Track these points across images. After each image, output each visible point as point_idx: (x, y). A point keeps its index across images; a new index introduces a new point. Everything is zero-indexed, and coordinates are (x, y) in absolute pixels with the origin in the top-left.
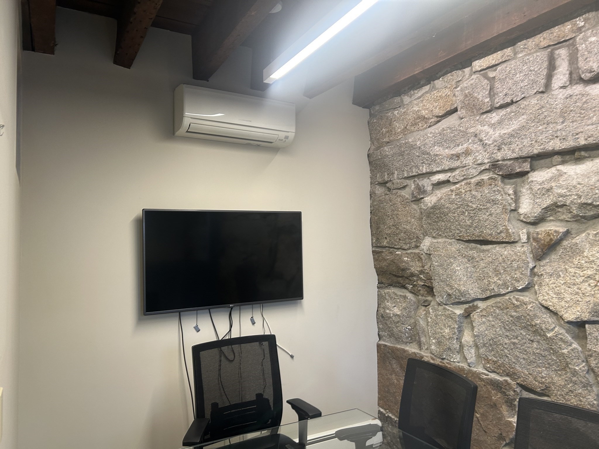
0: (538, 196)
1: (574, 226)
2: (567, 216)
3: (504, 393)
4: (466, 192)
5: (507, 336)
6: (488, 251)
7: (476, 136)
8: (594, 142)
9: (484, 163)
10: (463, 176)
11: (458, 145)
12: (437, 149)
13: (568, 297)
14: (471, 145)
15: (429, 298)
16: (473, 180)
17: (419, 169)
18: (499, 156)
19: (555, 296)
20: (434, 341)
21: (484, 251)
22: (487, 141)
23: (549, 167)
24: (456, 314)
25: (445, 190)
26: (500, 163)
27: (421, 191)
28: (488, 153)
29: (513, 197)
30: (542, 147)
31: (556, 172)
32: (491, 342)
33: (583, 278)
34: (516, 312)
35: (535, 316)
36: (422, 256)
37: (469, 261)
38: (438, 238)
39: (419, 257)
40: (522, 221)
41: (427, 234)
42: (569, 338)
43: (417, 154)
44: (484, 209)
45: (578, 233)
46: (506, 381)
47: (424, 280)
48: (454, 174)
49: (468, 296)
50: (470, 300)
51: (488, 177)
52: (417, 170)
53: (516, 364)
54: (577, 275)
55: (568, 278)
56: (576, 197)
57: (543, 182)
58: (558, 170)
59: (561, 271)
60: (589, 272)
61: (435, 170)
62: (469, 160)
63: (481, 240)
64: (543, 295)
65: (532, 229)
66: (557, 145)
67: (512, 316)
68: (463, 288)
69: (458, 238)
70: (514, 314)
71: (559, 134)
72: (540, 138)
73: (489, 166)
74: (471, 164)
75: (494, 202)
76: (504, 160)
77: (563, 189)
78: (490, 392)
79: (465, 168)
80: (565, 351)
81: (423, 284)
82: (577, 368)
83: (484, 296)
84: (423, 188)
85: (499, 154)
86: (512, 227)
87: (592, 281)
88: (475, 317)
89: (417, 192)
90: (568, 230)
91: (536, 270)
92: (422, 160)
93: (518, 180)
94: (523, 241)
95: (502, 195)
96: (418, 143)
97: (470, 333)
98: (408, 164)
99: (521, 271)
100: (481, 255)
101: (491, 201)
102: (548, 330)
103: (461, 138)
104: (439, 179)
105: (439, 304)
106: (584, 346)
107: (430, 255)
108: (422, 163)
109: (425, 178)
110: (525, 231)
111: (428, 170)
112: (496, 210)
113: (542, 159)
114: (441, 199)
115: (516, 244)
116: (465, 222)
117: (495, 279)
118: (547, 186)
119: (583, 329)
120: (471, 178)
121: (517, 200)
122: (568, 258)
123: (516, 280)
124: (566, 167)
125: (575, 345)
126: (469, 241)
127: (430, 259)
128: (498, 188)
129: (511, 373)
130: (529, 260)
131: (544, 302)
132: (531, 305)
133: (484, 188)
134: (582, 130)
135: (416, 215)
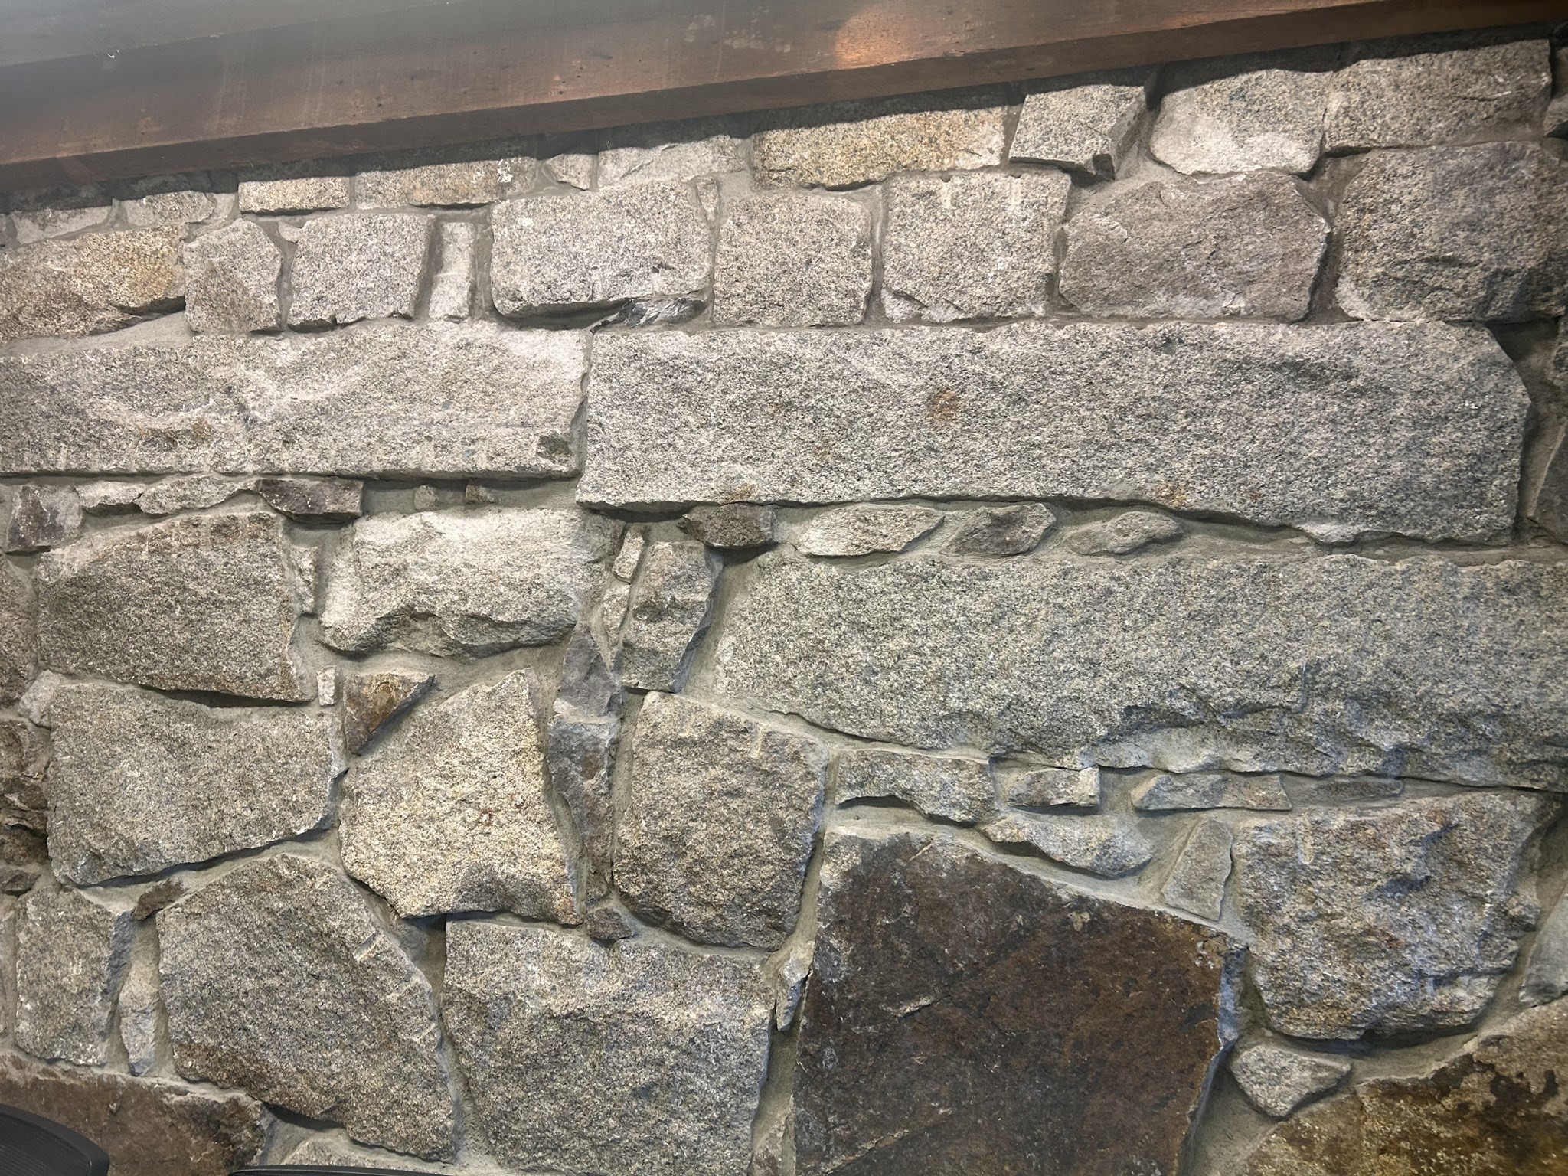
0: (372, 584)
1: (447, 670)
2: (432, 644)
3: (227, 1137)
4: (183, 546)
5: (252, 969)
6: (228, 723)
7: (229, 391)
8: (507, 468)
9: (245, 473)
10: (181, 499)
11: (177, 408)
12: (110, 407)
13: (413, 853)
14: (213, 414)
15: (32, 868)
16: (206, 517)
17: (44, 456)
18: (286, 460)
19: (383, 851)
20: (28, 1006)
21: (217, 724)
22: (257, 413)
23: (405, 513)
24: (109, 914)
25: (121, 533)
26: (287, 479)
27: (46, 525)
28: (256, 446)
29: (311, 579)
30: (393, 457)
31: (419, 528)
32: (206, 991)
33: (452, 803)
34: (284, 898)
35: (332, 907)
36: (22, 734)
37: (171, 752)
38: (83, 679)
39: (13, 735)
40: (327, 646)
41: (49, 663)
42: (406, 960)
43: (44, 408)
44: (230, 602)
45: (454, 690)
46: (234, 1102)
47: (21, 810)
48: (153, 490)
49: (154, 857)
50: (159, 869)
51: (249, 514)
52: (36, 457)
53: (268, 1048)
54: (440, 794)
55: (419, 804)
56: (456, 598)
57: (388, 549)
58: (425, 524)
59: (406, 784)
60: (466, 789)
61: (95, 468)
62: (202, 457)
63: (212, 693)
64: (357, 851)
65: (350, 671)
66: (423, 458)
67: (271, 912)
68: (140, 835)
69: (146, 681)
70: (279, 905)
71: (434, 432)
72: (391, 433)
73: (257, 483)
74: (206, 469)
75: (260, 587)
76: (296, 474)
77: (431, 574)
78: (185, 1143)
79: (189, 478)
80: (393, 997)
81: (13, 822)
82: (416, 1039)
83: (203, 857)
84: (53, 518)
85: (285, 455)
86: (299, 662)
87: (470, 811)
88: (167, 920)
89: (32, 528)
90: (432, 679)
91: (347, 781)
92: (58, 431)
93: (330, 534)
94: (322, 702)
95: (283, 569)
96: (51, 374)
97: (149, 971)
98: (8, 433)
99: (308, 783)
100: (208, 736)
101: (251, 581)
102: (359, 943)
103: (188, 387)
104: (106, 497)
105: (61, 887)
106: (436, 979)
107: (50, 729)
108: (58, 439)
109: (62, 485)
110: (330, 673)
111: (74, 465)
112: (263, 608)
113: (393, 488)
114: (105, 558)
115: (306, 710)
116: (172, 636)
117: (239, 806)
118: (395, 560)
119: (439, 934)
120: (204, 509)
121: (320, 589)
122: (424, 751)
123: (293, 809)
124: (442, 519)
125: (419, 979)
126: (176, 694)
127: (49, 741)
128: (275, 549)
129: (251, 1075)
130: (333, 753)
131: (356, 870)
132: (324, 879)
133: (236, 543)
134: (484, 434)
135: (20, 600)
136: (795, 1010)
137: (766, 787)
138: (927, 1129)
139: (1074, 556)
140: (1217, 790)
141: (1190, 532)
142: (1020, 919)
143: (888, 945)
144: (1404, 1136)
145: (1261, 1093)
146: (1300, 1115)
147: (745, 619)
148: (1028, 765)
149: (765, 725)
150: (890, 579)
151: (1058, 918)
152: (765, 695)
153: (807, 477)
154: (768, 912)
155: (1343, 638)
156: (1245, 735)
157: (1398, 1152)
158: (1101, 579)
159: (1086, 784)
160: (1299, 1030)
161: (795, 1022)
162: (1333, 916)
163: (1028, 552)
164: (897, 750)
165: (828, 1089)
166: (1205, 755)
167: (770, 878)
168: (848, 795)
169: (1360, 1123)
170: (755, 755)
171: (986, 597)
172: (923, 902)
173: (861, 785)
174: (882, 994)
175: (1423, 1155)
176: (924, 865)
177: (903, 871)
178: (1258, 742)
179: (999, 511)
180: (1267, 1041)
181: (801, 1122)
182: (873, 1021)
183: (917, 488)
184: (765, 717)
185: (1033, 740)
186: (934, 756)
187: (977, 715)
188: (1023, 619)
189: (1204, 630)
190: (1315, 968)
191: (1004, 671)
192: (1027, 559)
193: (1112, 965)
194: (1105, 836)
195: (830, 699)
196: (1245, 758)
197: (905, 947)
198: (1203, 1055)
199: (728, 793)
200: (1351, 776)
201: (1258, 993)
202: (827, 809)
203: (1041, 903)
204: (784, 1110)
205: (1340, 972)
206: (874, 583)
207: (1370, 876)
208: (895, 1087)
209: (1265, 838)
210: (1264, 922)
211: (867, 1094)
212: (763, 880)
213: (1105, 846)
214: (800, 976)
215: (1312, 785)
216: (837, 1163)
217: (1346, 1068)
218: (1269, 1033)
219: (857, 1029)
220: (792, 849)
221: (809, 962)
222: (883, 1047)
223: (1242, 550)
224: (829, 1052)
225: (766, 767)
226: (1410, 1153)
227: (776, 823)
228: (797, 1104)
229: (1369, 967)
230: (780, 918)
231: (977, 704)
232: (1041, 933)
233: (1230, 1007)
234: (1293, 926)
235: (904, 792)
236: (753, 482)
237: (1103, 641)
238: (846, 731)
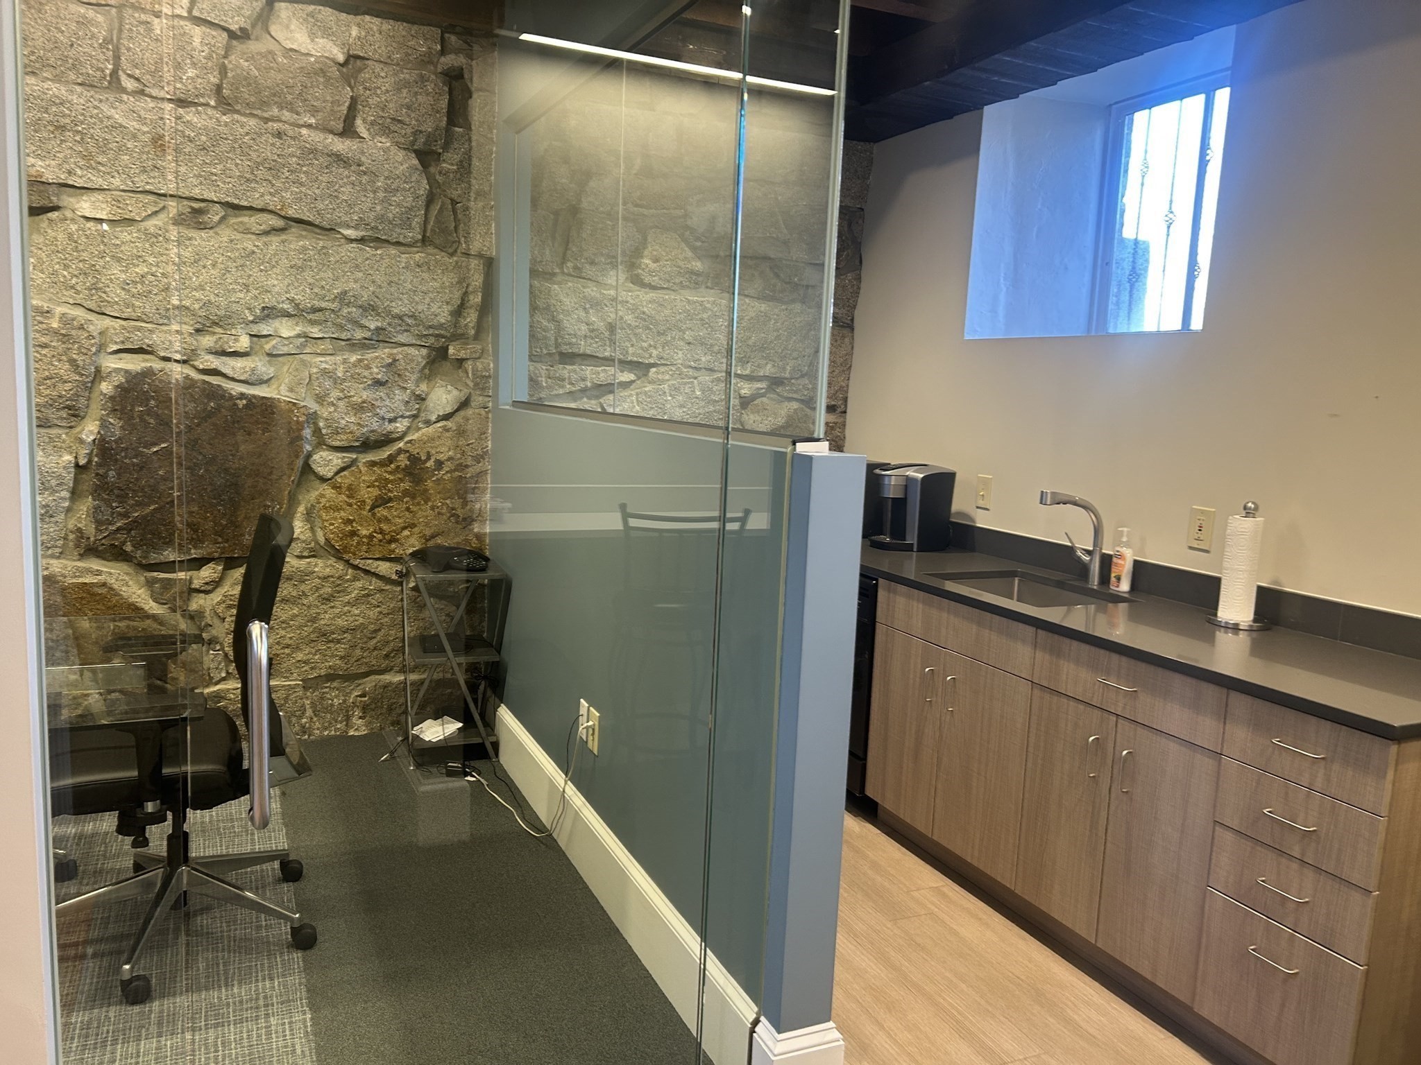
136: (90, 454)
137: (64, 343)
138: (168, 503)
139: (235, 233)
140: (303, 346)
141: (290, 227)
142: (212, 404)
143: (142, 420)
144: (376, 480)
145: (321, 471)
146: (336, 477)
147: (41, 249)
148: (214, 333)
149: (59, 310)
150: (135, 235)
151: (231, 403)
152: (58, 293)
153: (79, 172)
154: (69, 408)
155: (356, 281)
156: (315, 321)
157: (374, 486)
158: (250, 247)
159: (244, 343)
160: (337, 444)
161: (90, 462)
162: (350, 397)
163: (211, 228)
164: (143, 325)
165: (112, 491)
166: (298, 330)
167: (70, 390)
168: (115, 347)
169: (360, 478)
170: (55, 325)
171: (190, 249)
172: (161, 399)
173: (123, 342)
174: (140, 444)
175: (384, 487)
176: (161, 381)
177: (149, 384)
178: (321, 324)
179: (196, 205)
180: (324, 450)
181: (96, 508)
182: (136, 456)
183: (148, 187)
184: (59, 305)
185: (217, 321)
186: (165, 328)
187: (187, 308)
188: (210, 262)
189: (298, 274)
190: (343, 418)
191: (201, 288)
192: (211, 231)
193: (257, 422)
194: (253, 366)
195: (100, 297)
196: (315, 332)
197: (152, 421)
198: (297, 457)
199: (40, 346)
200: (359, 340)
201: (320, 430)
202: (102, 355)
203: (223, 397)
204: (86, 505)
205: (353, 419)
206: (125, 236)
207: (365, 380)
208: (150, 486)
209: (324, 365)
210: (323, 401)
211: (134, 491)
212: (66, 391)
213: (253, 370)
214: (92, 438)
215: (343, 343)
216: (119, 525)
217: (355, 457)
218: (324, 447)
219: (127, 461)
220: (83, 375)
221: (96, 431)
222: (141, 468)
223: (314, 238)
224: (111, 473)
225: (63, 332)
226: (378, 486)
227: (72, 362)
228: (94, 500)
229: (364, 416)
230: (76, 410)
231: (187, 303)
232: (223, 410)
233: (308, 437)
234: (335, 402)
235: (148, 346)
236: (43, 170)
237: (251, 275)
238: (111, 314)
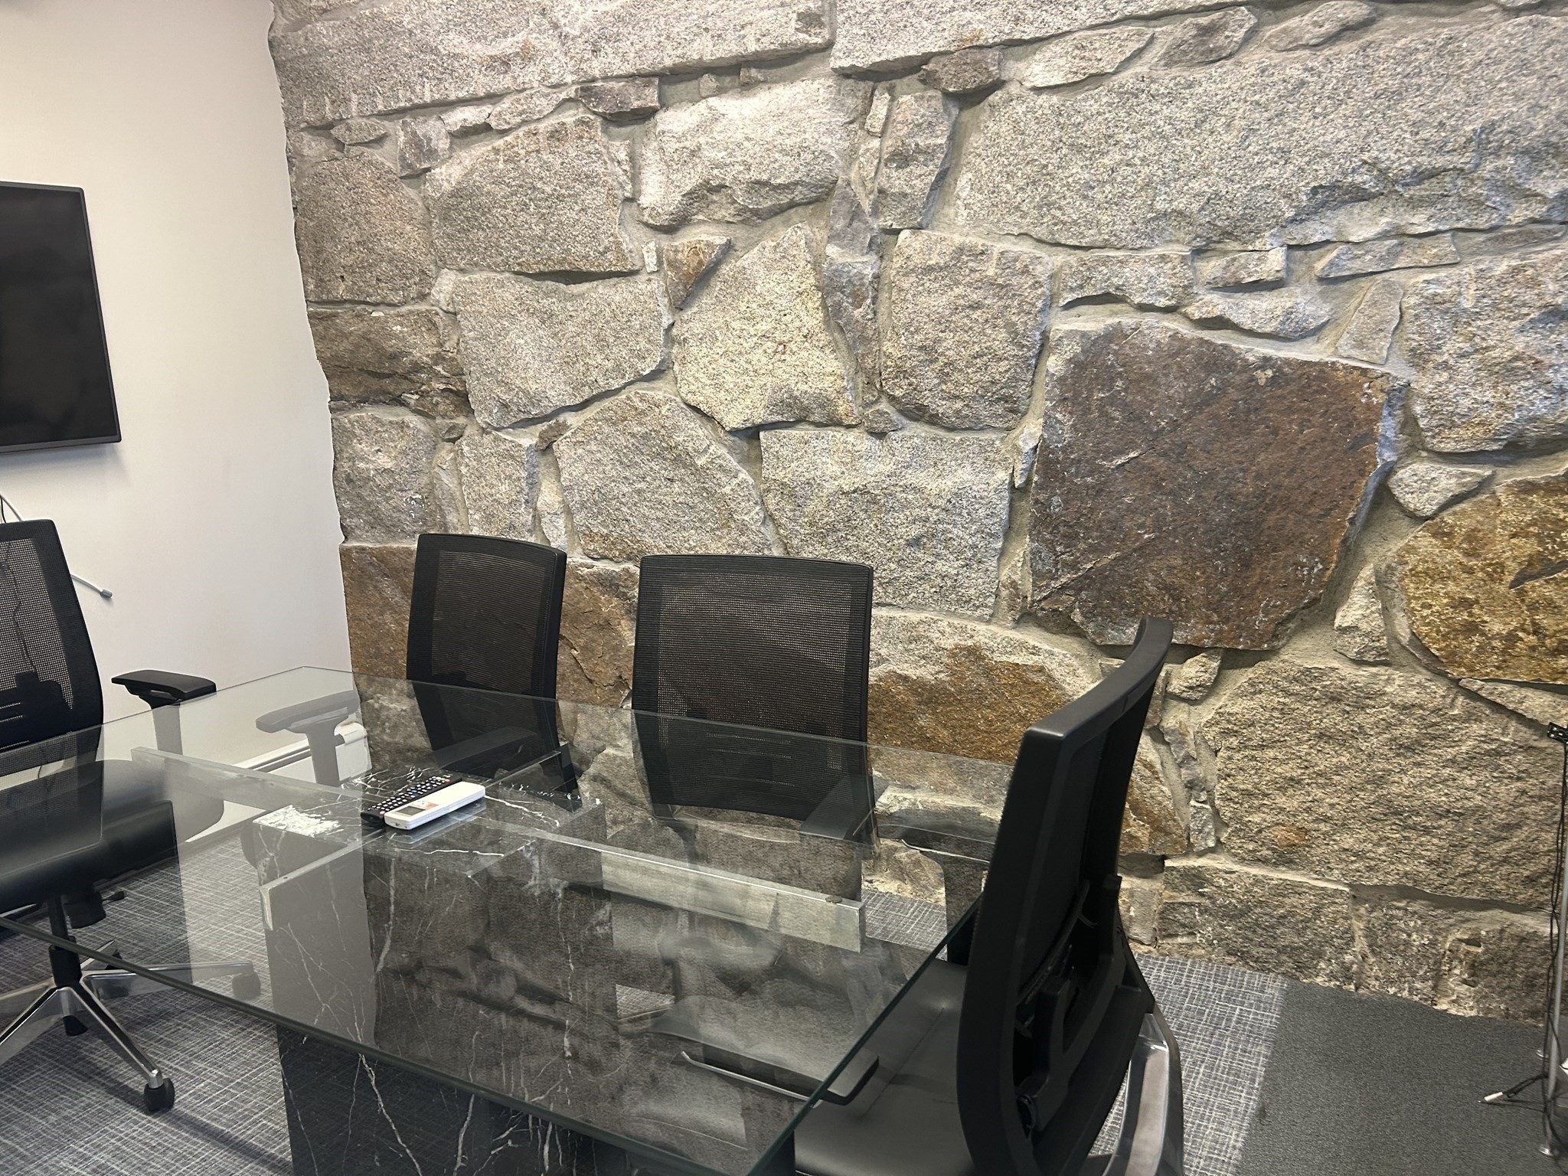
0: (675, 167)
1: (740, 233)
2: (726, 213)
3: (625, 594)
4: (528, 153)
5: (625, 478)
6: (581, 295)
7: (543, 12)
8: (772, 47)
9: (566, 84)
10: (520, 114)
11: (505, 35)
12: (455, 42)
13: (730, 380)
14: (534, 35)
15: (461, 420)
16: (542, 126)
17: (413, 92)
18: (596, 68)
19: (708, 382)
20: (476, 517)
21: (573, 297)
22: (567, 29)
23: (694, 102)
24: (520, 446)
25: (480, 150)
26: (599, 84)
27: (422, 148)
28: (572, 58)
29: (627, 168)
30: (679, 52)
31: (706, 112)
32: (596, 496)
33: (755, 339)
34: (641, 424)
35: (676, 427)
36: (436, 319)
37: (544, 323)
38: (472, 272)
39: (430, 321)
40: (647, 225)
41: (445, 263)
42: (733, 462)
43: (407, 50)
44: (570, 196)
45: (747, 249)
46: (627, 571)
47: (445, 377)
48: (498, 109)
49: (545, 402)
50: (549, 411)
51: (574, 119)
52: (408, 94)
53: (644, 532)
54: (745, 332)
55: (730, 342)
56: (742, 168)
57: (684, 135)
58: (710, 108)
59: (719, 327)
60: (764, 326)
61: (452, 97)
62: (531, 75)
63: (566, 271)
64: (689, 383)
65: (665, 242)
66: (705, 50)
67: (633, 435)
68: (533, 387)
69: (517, 268)
70: (636, 429)
71: (710, 24)
72: (676, 30)
73: (576, 91)
74: (536, 84)
75: (590, 180)
76: (605, 78)
77: (720, 152)
78: (597, 600)
79: (524, 94)
80: (727, 490)
81: (442, 387)
82: (746, 518)
83: (578, 400)
84: (428, 144)
85: (595, 63)
86: (627, 239)
87: (769, 344)
88: (561, 448)
89: (415, 154)
90: (729, 241)
91: (674, 331)
92: (420, 69)
93: (637, 129)
94: (649, 270)
95: (606, 163)
96: (407, 19)
97: (554, 486)
98: (384, 77)
99: (647, 335)
100: (568, 307)
101: (583, 176)
102: (698, 452)
103: (511, 15)
104: (465, 120)
105: (484, 431)
106: (756, 476)
107: (455, 314)
108: (421, 76)
109: (431, 116)
110: (652, 245)
111: (437, 96)
112: (594, 198)
113: (681, 81)
114: (472, 171)
115: (637, 278)
116: (531, 228)
117: (599, 358)
118: (690, 144)
119: (756, 443)
120: (539, 119)
121: (635, 178)
122: (729, 301)
123: (638, 356)
124: (724, 102)
125: (744, 475)
126: (540, 276)
127: (456, 323)
128: (597, 146)
129: (635, 552)
130: (663, 309)
131: (690, 398)
132: (668, 407)
133: (567, 144)
134: (751, 18)
135: (416, 215)
136: (1029, 470)
137: (1001, 298)
138: (1135, 550)
139: (1272, 54)
140: (1392, 253)
141: (1382, 15)
142: (1213, 381)
143: (1103, 414)
144: (1533, 523)
145: (1411, 501)
146: (1444, 514)
147: (980, 155)
148: (1225, 253)
149: (999, 247)
150: (1105, 100)
151: (1245, 377)
152: (998, 221)
153: (1029, 13)
154: (1006, 399)
155: (1518, 97)
156: (1421, 199)
157: (1527, 535)
158: (1295, 72)
159: (1275, 261)
160: (1449, 446)
161: (1028, 481)
162: (1487, 349)
163: (1230, 56)
164: (1112, 253)
165: (1056, 527)
166: (1384, 222)
167: (1006, 371)
168: (1070, 297)
169: (1496, 516)
170: (991, 272)
171: (1190, 104)
172: (1133, 376)
173: (1081, 287)
174: (1098, 452)
175: (1549, 536)
176: (1133, 346)
177: (1115, 353)
178: (1433, 204)
179: (1204, 20)
180: (1422, 460)
181: (1034, 553)
182: (1091, 473)
183: (1129, 9)
184: (999, 240)
185: (1229, 229)
186: (1143, 254)
187: (1180, 213)
188: (1223, 120)
189: (1389, 107)
190: (1467, 394)
191: (1205, 170)
192: (1229, 62)
193: (1290, 410)
194: (1289, 304)
195: (1054, 217)
196: (1419, 221)
197: (1117, 414)
198: (1362, 473)
199: (970, 307)
200: (1518, 225)
201: (1416, 420)
202: (1055, 310)
203: (1231, 366)
204: (1022, 548)
205: (1489, 395)
206: (1090, 106)
207: (1525, 311)
208: (1109, 521)
209: (1433, 289)
210: (1426, 361)
211: (1087, 528)
212: (1000, 373)
213: (1288, 313)
214: (1032, 444)
215: (1481, 238)
216: (1064, 580)
217: (1488, 473)
218: (1424, 454)
219: (1078, 480)
220: (1023, 346)
221: (1039, 435)
222: (1099, 492)
223: (1431, 25)
224: (1056, 500)
225: (1000, 281)
226: (1537, 535)
227: (1010, 326)
228: (1032, 540)
229: (1514, 387)
230: (1015, 402)
231: (1180, 204)
232: (1231, 390)
233: (1390, 434)
234: (1451, 362)
235: (1117, 288)
236: (982, 26)
237: (1294, 130)
238: (1069, 242)
